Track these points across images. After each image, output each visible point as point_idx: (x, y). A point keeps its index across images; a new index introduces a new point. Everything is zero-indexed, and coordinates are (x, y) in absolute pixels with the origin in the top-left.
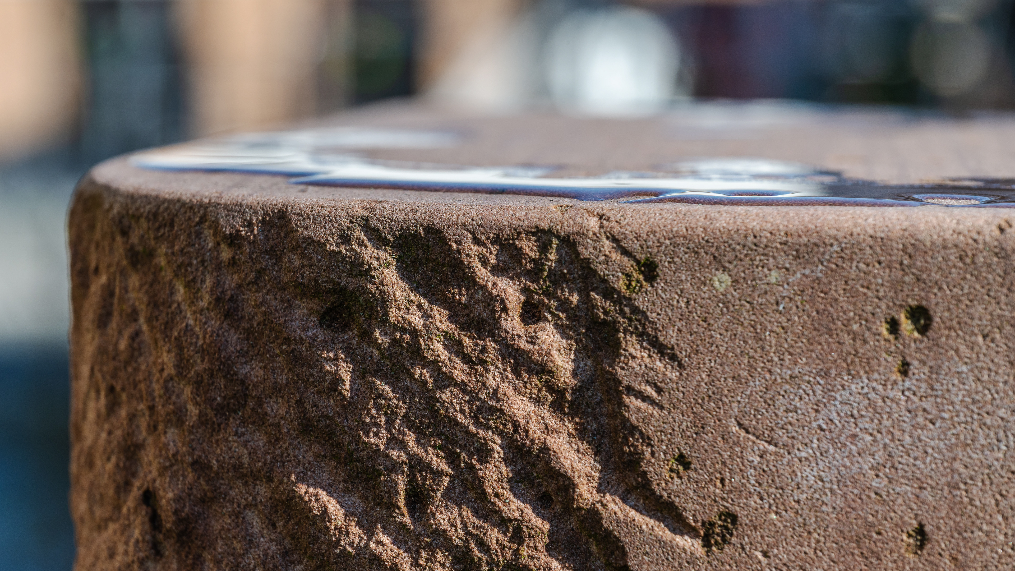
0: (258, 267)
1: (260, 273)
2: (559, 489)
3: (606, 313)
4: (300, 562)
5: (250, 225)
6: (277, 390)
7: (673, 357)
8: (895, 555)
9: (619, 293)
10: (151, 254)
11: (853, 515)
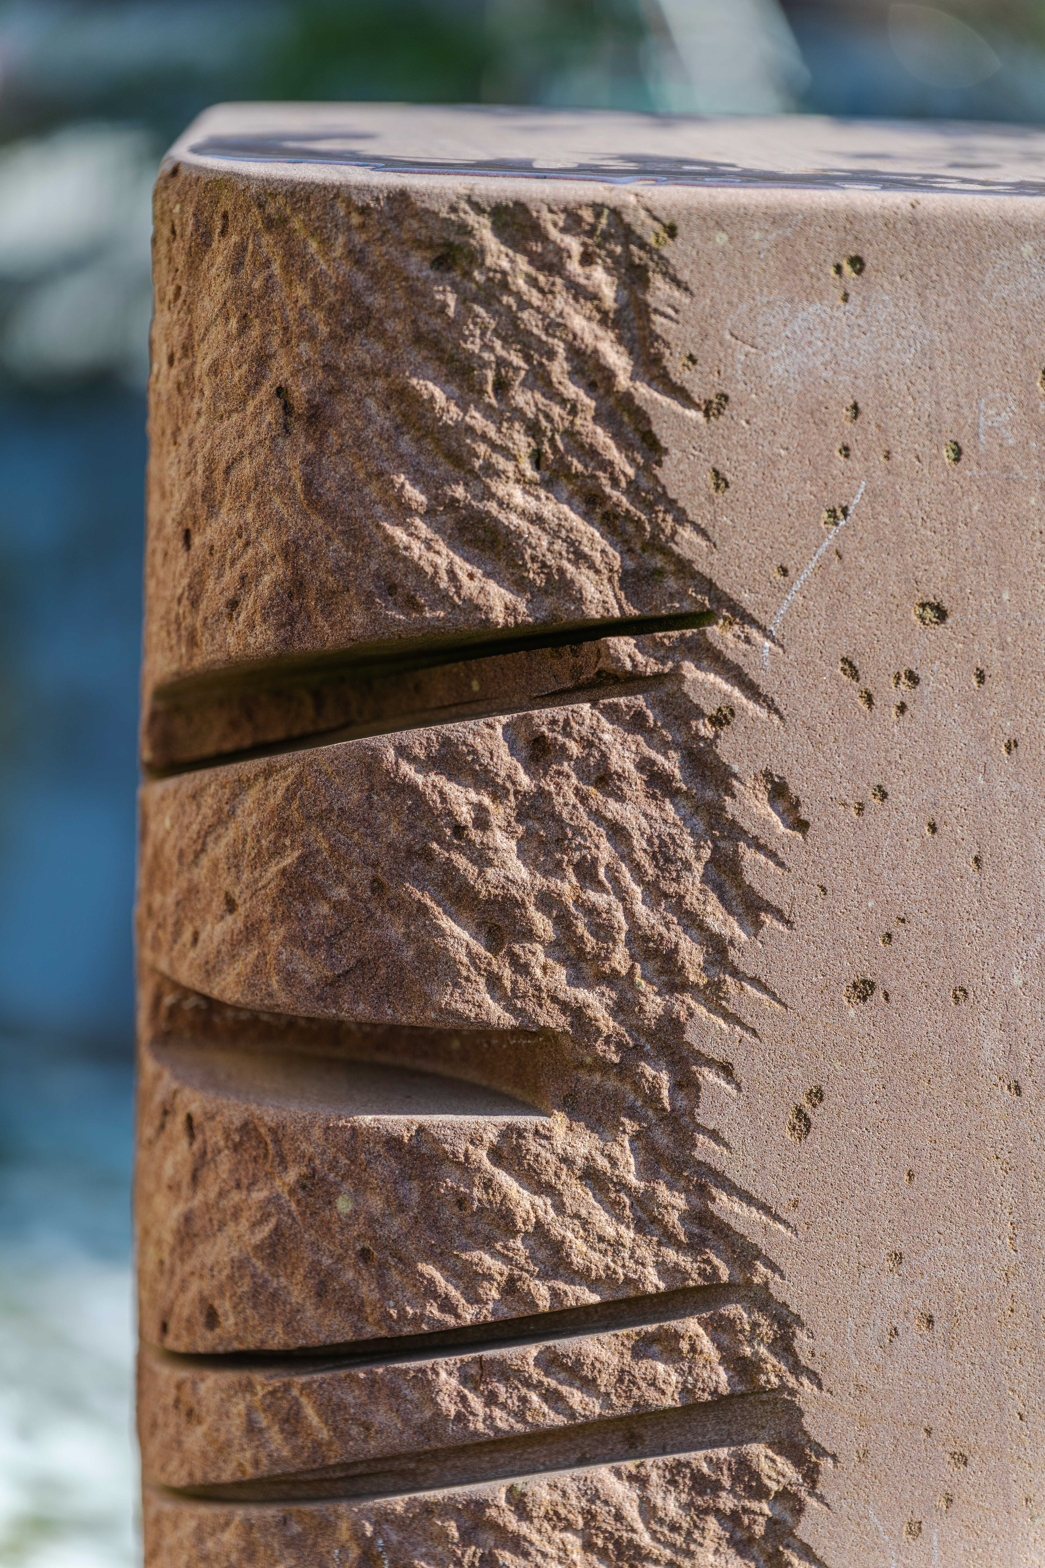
0: (384, 228)
1: (385, 233)
2: (604, 378)
3: (640, 259)
4: (408, 433)
5: (377, 200)
6: (396, 313)
7: (687, 289)
8: (838, 423)
9: (650, 245)
10: (285, 220)
11: (808, 396)
